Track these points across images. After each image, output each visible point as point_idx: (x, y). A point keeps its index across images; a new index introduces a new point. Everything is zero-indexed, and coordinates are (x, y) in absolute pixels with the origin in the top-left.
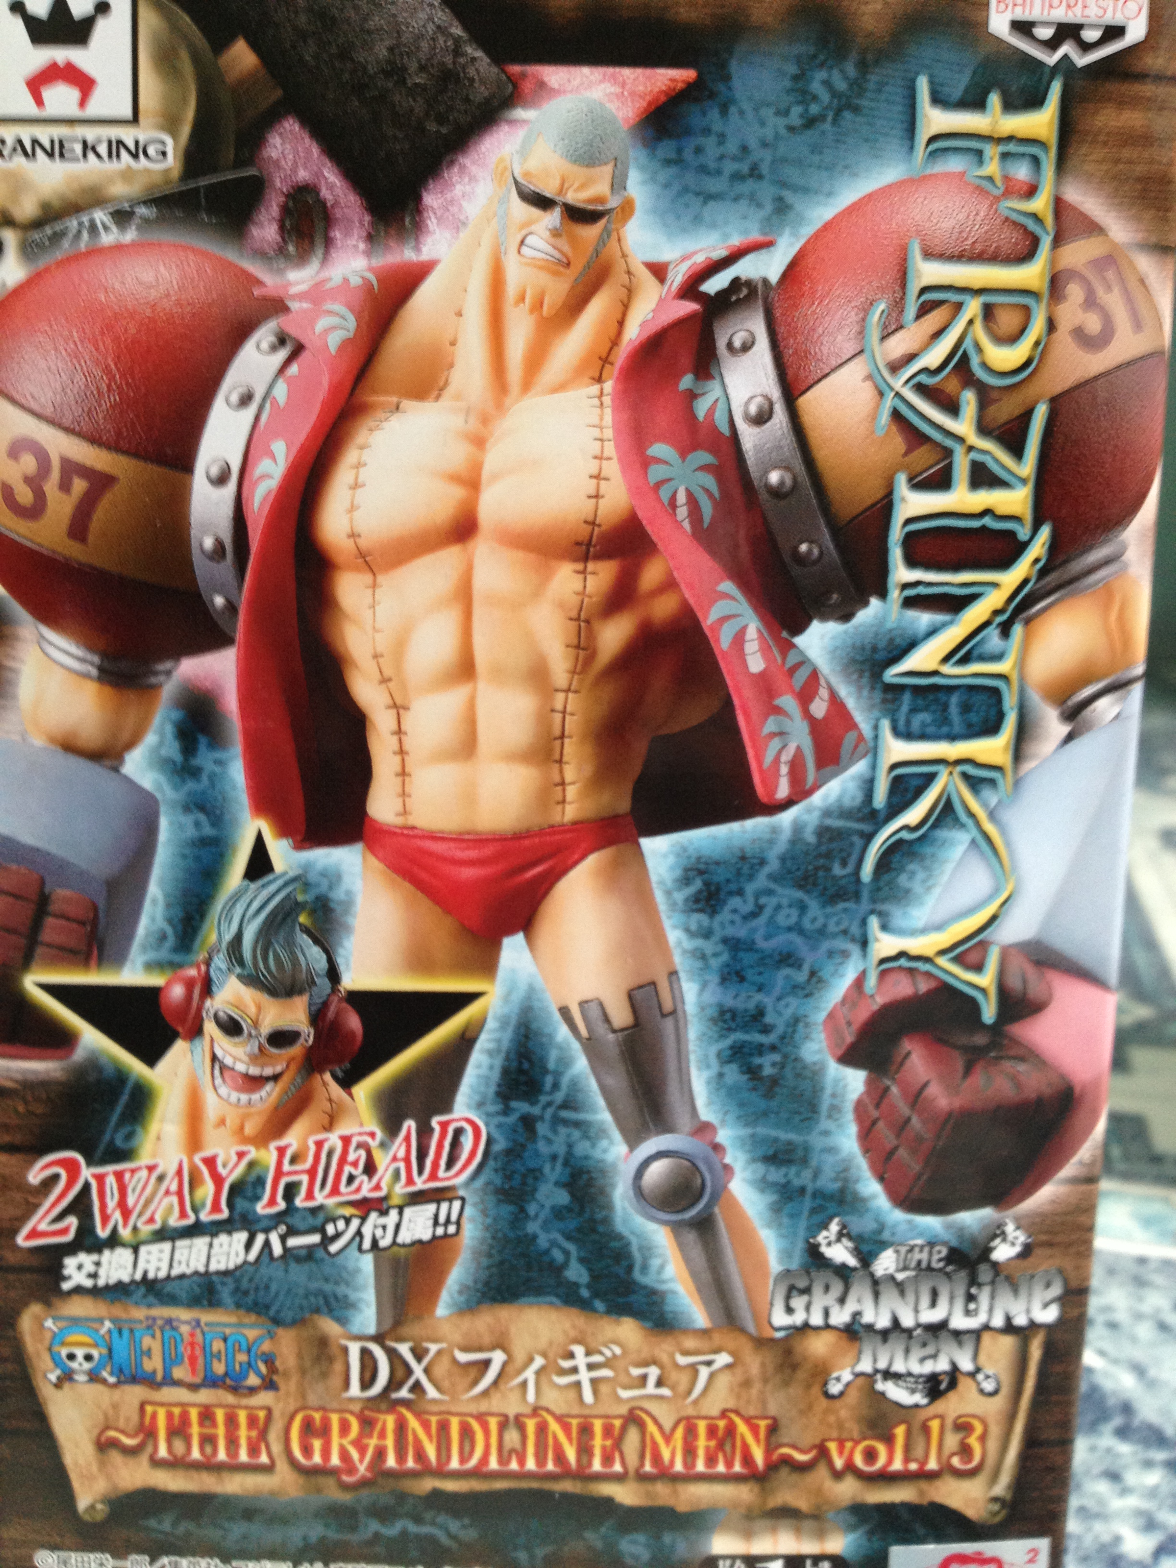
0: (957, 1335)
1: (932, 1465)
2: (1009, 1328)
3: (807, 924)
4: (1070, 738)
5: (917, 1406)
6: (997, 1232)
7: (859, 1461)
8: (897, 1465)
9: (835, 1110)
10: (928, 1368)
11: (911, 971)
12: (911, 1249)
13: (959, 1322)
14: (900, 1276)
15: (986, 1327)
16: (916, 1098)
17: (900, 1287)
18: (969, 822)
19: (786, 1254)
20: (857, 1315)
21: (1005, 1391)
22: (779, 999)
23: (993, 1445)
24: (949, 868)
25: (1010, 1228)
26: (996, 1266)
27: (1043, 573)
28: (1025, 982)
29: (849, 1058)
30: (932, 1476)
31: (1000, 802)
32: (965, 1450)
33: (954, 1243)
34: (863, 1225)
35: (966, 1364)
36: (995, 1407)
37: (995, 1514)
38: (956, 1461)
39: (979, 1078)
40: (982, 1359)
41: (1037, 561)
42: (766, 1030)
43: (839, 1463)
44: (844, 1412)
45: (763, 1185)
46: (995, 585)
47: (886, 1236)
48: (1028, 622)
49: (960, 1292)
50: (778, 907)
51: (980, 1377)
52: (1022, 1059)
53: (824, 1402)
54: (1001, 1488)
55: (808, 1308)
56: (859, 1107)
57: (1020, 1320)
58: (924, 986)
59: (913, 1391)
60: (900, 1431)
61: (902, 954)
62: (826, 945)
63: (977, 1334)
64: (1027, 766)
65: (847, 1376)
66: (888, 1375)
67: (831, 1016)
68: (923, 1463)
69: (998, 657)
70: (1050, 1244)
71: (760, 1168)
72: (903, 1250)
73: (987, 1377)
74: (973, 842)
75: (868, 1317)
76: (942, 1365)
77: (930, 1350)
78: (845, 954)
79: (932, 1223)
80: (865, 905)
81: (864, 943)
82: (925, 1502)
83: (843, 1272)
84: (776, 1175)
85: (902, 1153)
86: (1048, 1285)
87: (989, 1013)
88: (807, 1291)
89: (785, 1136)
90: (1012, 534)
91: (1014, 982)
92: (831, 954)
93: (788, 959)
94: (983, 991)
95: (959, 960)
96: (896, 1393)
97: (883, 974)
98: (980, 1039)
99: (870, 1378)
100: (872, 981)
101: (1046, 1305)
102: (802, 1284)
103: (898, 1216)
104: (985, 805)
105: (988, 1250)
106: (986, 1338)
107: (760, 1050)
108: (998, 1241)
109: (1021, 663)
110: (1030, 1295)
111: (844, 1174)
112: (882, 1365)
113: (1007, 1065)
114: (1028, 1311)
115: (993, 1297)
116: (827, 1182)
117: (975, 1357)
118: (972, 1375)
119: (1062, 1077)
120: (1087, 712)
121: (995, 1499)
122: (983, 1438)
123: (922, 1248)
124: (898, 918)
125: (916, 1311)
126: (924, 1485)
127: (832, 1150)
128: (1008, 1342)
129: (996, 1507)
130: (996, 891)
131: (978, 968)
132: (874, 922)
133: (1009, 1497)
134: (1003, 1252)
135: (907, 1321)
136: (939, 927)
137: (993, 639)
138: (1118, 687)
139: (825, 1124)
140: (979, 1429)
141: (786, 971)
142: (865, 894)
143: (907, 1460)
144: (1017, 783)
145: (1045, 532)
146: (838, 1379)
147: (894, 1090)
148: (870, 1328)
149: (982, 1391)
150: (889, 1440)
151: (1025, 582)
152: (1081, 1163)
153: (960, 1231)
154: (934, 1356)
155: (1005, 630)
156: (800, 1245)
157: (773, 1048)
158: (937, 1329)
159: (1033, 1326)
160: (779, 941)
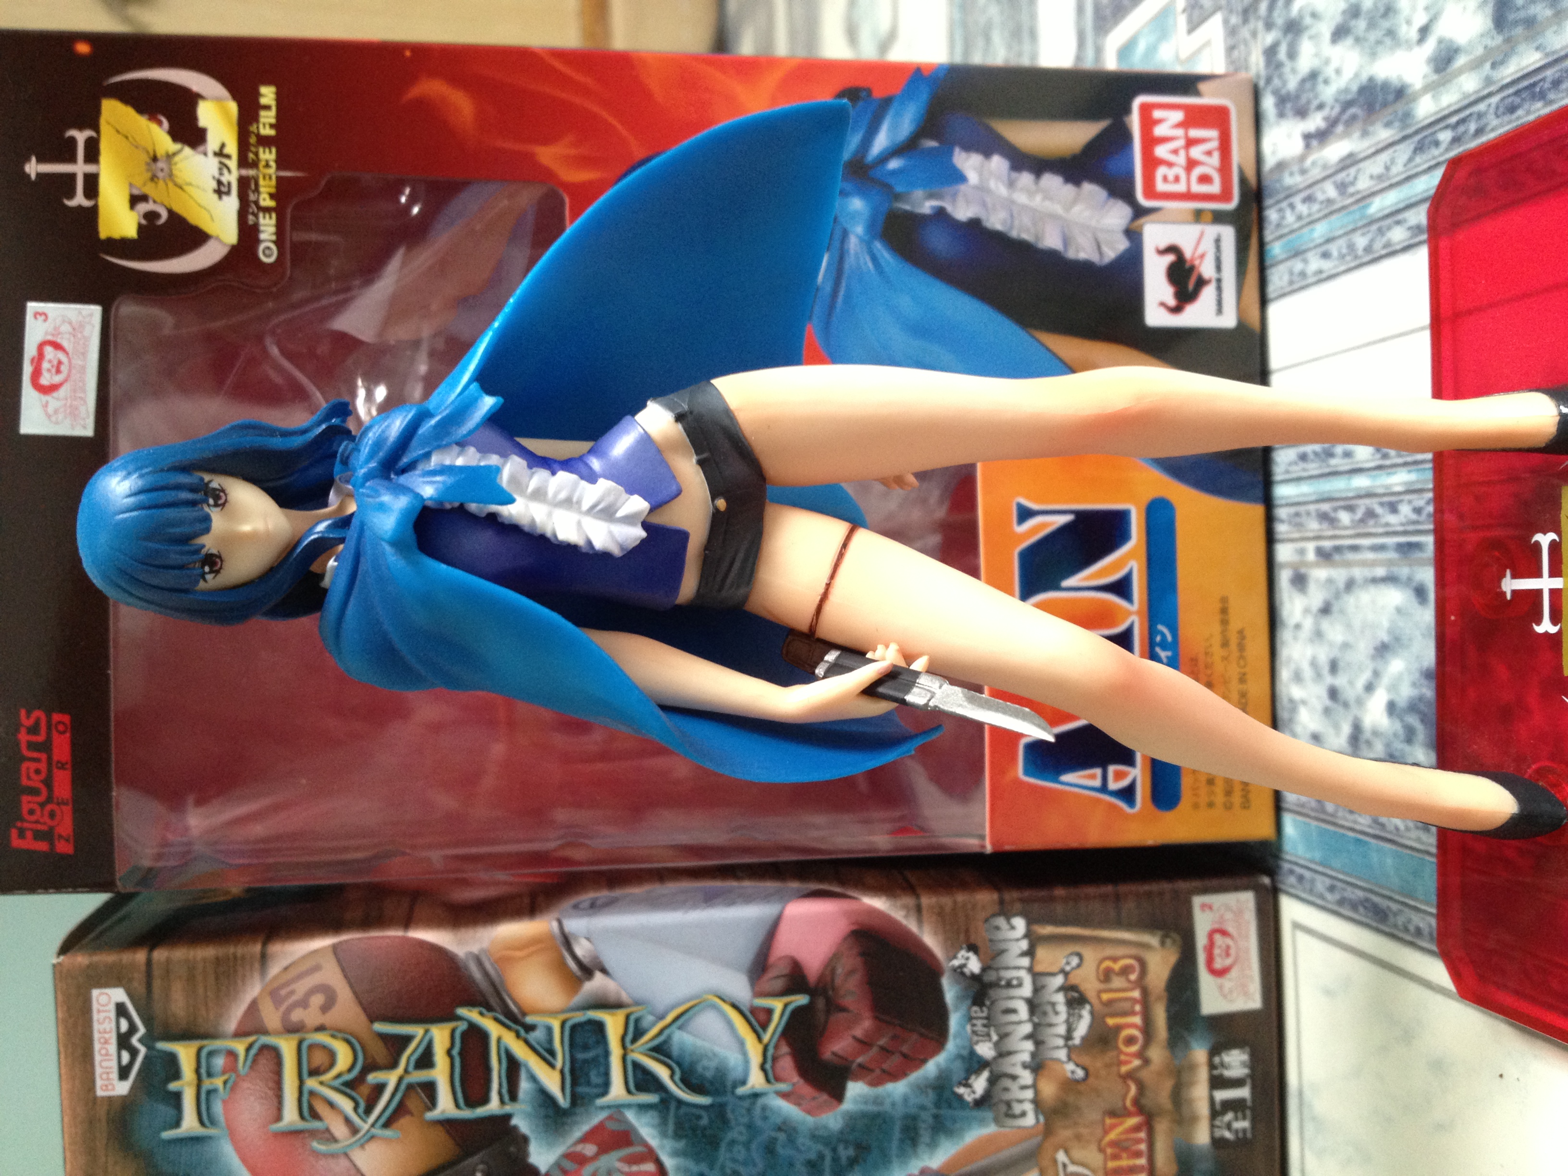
0: (1037, 989)
1: (1136, 994)
2: (1030, 953)
3: (743, 1138)
4: (604, 971)
5: (1092, 1013)
6: (959, 972)
7: (1134, 1049)
8: (1137, 1020)
9: (877, 1101)
10: (1062, 1008)
11: (775, 1059)
12: (974, 1033)
13: (1027, 990)
14: (995, 1038)
15: (1030, 970)
16: (864, 1044)
17: (1003, 1036)
18: (666, 1032)
19: (982, 1122)
20: (1025, 1066)
21: (1078, 948)
22: (798, 1149)
23: (1119, 951)
24: (699, 1043)
25: (956, 963)
26: (984, 969)
27: (490, 1008)
28: (778, 977)
29: (838, 1095)
30: (1145, 992)
31: (652, 1013)
32: (1125, 971)
33: (969, 1002)
34: (958, 1069)
35: (1059, 980)
36: (1091, 955)
37: (1174, 941)
38: (1133, 977)
39: (848, 1001)
40: (1055, 969)
41: (481, 1014)
42: (821, 1157)
43: (1137, 1062)
44: (1097, 1063)
45: (933, 1145)
46: (499, 1040)
47: (965, 1053)
48: (524, 1014)
49: (1004, 993)
50: (734, 1160)
51: (1068, 968)
52: (833, 971)
53: (1091, 1080)
54: (1153, 940)
55: (1020, 1101)
56: (874, 1083)
57: (1024, 945)
58: (785, 1049)
59: (1080, 1017)
60: (1111, 1021)
61: (763, 1068)
62: (759, 1123)
63: (1036, 975)
64: (625, 997)
65: (1070, 1067)
66: (1068, 1037)
67: (809, 1112)
68: (1134, 1001)
69: (549, 1030)
70: (967, 931)
71: (921, 1148)
72: (975, 1038)
73: (1068, 963)
74: (680, 1028)
75: (1026, 1057)
76: (1060, 998)
77: (1049, 1009)
78: (764, 1108)
79: (954, 1021)
80: (728, 1098)
81: (756, 1096)
82: (1165, 995)
83: (993, 1081)
84: (925, 1137)
85: (905, 1049)
86: (997, 928)
87: (801, 1000)
88: (1008, 1104)
89: (897, 1134)
90: (464, 1035)
91: (779, 984)
92: (765, 1118)
93: (770, 1149)
94: (786, 1006)
95: (764, 1026)
96: (1082, 1028)
97: (778, 1079)
98: (821, 1003)
99: (1070, 1049)
100: (783, 1087)
101: (1013, 928)
102: (1003, 1108)
103: (951, 1046)
104: (654, 1024)
105: (974, 977)
106: (1039, 968)
107: (836, 1160)
108: (966, 970)
109: (553, 1013)
110: (1005, 940)
111: (920, 1088)
112: (1061, 1042)
113: (838, 981)
114: (1018, 940)
115: (1007, 968)
116: (929, 1099)
117: (1053, 974)
118: (1066, 974)
119: (845, 939)
120: (586, 961)
121: (1163, 943)
122: (1115, 959)
123: (974, 1025)
124: (736, 1073)
125: (1020, 1023)
126: (1152, 998)
127: (906, 1099)
128: (1042, 952)
129: (1168, 941)
130: (714, 1007)
131: (769, 1012)
132: (741, 1091)
133: (1160, 933)
134: (974, 965)
135: (1027, 1028)
136: (742, 1044)
137: (537, 1035)
138: (567, 941)
139: (887, 1107)
140: (1108, 963)
141: (780, 1150)
142: (719, 1100)
143: (1133, 1013)
144: (637, 1003)
145: (462, 1011)
146: (1073, 1072)
147: (860, 1060)
148: (1034, 1055)
149: (1079, 966)
150: (1119, 1028)
151: (496, 1020)
152: (906, 917)
153: (960, 998)
154: (1053, 1005)
155: (530, 1028)
156: (976, 1113)
157: (834, 1150)
158: (1033, 1005)
159: (1028, 935)
160: (757, 1155)
